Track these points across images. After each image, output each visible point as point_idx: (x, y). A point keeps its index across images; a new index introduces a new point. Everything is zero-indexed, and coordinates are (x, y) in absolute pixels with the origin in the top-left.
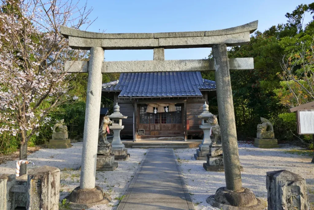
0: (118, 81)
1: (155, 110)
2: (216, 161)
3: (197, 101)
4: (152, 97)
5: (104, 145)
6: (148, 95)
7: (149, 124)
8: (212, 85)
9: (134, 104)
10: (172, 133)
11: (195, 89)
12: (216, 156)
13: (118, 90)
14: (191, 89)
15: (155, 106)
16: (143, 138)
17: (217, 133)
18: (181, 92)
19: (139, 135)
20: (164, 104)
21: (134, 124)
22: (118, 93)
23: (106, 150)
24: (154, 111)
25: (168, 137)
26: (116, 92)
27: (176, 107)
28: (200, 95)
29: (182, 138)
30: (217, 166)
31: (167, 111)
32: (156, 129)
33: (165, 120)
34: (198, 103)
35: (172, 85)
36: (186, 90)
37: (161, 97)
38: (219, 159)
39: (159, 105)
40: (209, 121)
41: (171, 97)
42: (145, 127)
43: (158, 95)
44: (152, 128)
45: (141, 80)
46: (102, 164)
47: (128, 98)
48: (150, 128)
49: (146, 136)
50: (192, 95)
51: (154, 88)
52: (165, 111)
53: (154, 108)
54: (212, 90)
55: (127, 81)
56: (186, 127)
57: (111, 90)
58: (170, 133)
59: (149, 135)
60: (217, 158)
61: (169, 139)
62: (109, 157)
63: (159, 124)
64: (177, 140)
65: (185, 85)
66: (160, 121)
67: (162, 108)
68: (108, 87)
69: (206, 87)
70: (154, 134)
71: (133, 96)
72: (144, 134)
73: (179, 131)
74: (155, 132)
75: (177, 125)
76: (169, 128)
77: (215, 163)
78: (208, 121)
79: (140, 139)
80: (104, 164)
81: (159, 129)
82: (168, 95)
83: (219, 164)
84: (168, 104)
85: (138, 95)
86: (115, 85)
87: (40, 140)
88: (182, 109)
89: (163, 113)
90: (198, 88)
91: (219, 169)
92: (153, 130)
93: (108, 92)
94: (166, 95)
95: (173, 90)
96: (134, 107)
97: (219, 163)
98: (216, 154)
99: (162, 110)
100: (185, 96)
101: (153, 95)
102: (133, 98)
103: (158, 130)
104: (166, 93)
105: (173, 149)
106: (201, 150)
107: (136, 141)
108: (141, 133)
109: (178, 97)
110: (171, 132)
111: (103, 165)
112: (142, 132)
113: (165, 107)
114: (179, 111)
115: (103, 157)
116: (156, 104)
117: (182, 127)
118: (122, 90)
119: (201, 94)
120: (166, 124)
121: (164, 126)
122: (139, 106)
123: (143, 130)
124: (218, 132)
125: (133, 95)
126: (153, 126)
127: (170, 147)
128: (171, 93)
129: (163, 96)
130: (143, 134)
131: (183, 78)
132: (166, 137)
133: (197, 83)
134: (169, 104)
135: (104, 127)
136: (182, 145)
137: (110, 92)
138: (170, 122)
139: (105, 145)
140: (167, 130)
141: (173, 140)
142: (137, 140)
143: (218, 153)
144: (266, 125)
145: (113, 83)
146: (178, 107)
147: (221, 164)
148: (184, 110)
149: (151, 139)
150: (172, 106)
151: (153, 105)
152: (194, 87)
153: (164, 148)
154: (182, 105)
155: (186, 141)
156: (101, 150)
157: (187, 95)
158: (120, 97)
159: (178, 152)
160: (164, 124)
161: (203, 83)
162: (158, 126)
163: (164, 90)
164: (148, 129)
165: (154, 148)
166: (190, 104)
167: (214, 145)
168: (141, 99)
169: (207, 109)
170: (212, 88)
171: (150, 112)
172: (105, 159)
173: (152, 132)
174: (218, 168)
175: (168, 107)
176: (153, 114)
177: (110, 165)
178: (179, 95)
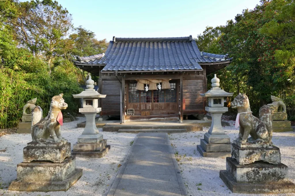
0: (104, 54)
1: (146, 87)
2: (247, 174)
3: (194, 77)
4: (142, 71)
5: (52, 145)
6: (137, 69)
7: (139, 103)
8: (212, 58)
9: (122, 80)
10: (166, 113)
11: (193, 63)
12: (248, 165)
13: (103, 64)
14: (188, 63)
15: (146, 83)
16: (132, 118)
17: (249, 125)
18: (177, 66)
19: (128, 115)
20: (157, 80)
21: (121, 104)
22: (102, 67)
23: (57, 154)
24: (145, 89)
25: (161, 117)
26: (100, 66)
27: (170, 84)
28: (200, 69)
29: (176, 119)
30: (249, 182)
31: (160, 88)
32: (148, 108)
33: (158, 98)
34: (194, 79)
35: (166, 58)
36: (183, 63)
37: (153, 71)
38: (254, 171)
39: (151, 81)
40: (236, 104)
41: (165, 71)
42: (135, 107)
43: (149, 69)
44: (143, 107)
45: (130, 53)
46: (49, 178)
47: (113, 72)
48: (140, 108)
49: (136, 116)
50: (190, 69)
51: (145, 61)
52: (158, 88)
53: (145, 85)
54: (212, 64)
55: (114, 55)
56: (182, 107)
57: (95, 64)
58: (163, 113)
59: (139, 116)
60: (250, 169)
61: (162, 120)
62: (61, 167)
63: (150, 103)
64: (171, 121)
65: (181, 58)
66: (152, 100)
67: (155, 85)
68: (91, 60)
69: (205, 61)
70: (145, 115)
71: (119, 71)
72: (134, 115)
73: (173, 111)
74: (147, 112)
75: (171, 104)
76: (162, 108)
77: (246, 177)
78: (234, 103)
79: (129, 120)
80: (53, 177)
81: (151, 108)
82: (161, 69)
83: (254, 179)
84: (161, 80)
85: (125, 69)
86: (100, 59)
87: (10, 122)
88: (176, 86)
89: (155, 90)
90: (197, 61)
91: (255, 190)
92: (143, 110)
93: (91, 66)
94: (159, 69)
95: (167, 63)
96: (121, 83)
97: (253, 177)
98: (248, 162)
99: (153, 87)
100: (182, 69)
101: (143, 69)
102: (119, 72)
103: (149, 110)
104: (159, 67)
105: (167, 134)
106: (209, 142)
107: (123, 122)
108: (131, 113)
109: (173, 72)
110: (164, 111)
111: (50, 180)
112: (131, 111)
113: (158, 84)
114: (173, 88)
115: (50, 167)
116: (147, 80)
117: (176, 106)
118: (107, 64)
119: (202, 68)
120: (159, 103)
121: (157, 106)
122: (128, 82)
123: (133, 110)
124: (251, 123)
125: (119, 69)
126: (143, 106)
127: (164, 131)
128: (165, 66)
129: (155, 70)
130: (132, 114)
131: (179, 52)
132: (159, 117)
133: (194, 56)
134: (163, 80)
135: (53, 114)
136: (177, 128)
137: (93, 66)
138: (163, 101)
139: (55, 146)
140: (160, 110)
141: (166, 121)
142: (125, 121)
143: (251, 159)
144: (278, 104)
145: (97, 56)
146: (172, 84)
147: (256, 179)
148: (180, 87)
149: (141, 120)
150: (165, 83)
151: (144, 82)
152: (192, 61)
153: (157, 132)
154: (177, 82)
155: (182, 123)
156: (47, 154)
157: (184, 69)
158: (103, 71)
159: (173, 139)
160: (156, 103)
161: (202, 56)
162: (149, 105)
163: (156, 64)
164: (138, 109)
165: (144, 132)
166: (186, 80)
167: (244, 146)
168: (129, 74)
169: (218, 84)
170: (212, 61)
171: (140, 89)
172: (53, 171)
173: (142, 112)
174: (253, 187)
175: (161, 84)
176: (144, 91)
177: (62, 180)
178: (175, 69)
